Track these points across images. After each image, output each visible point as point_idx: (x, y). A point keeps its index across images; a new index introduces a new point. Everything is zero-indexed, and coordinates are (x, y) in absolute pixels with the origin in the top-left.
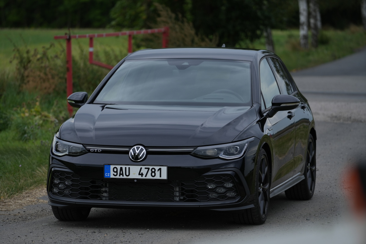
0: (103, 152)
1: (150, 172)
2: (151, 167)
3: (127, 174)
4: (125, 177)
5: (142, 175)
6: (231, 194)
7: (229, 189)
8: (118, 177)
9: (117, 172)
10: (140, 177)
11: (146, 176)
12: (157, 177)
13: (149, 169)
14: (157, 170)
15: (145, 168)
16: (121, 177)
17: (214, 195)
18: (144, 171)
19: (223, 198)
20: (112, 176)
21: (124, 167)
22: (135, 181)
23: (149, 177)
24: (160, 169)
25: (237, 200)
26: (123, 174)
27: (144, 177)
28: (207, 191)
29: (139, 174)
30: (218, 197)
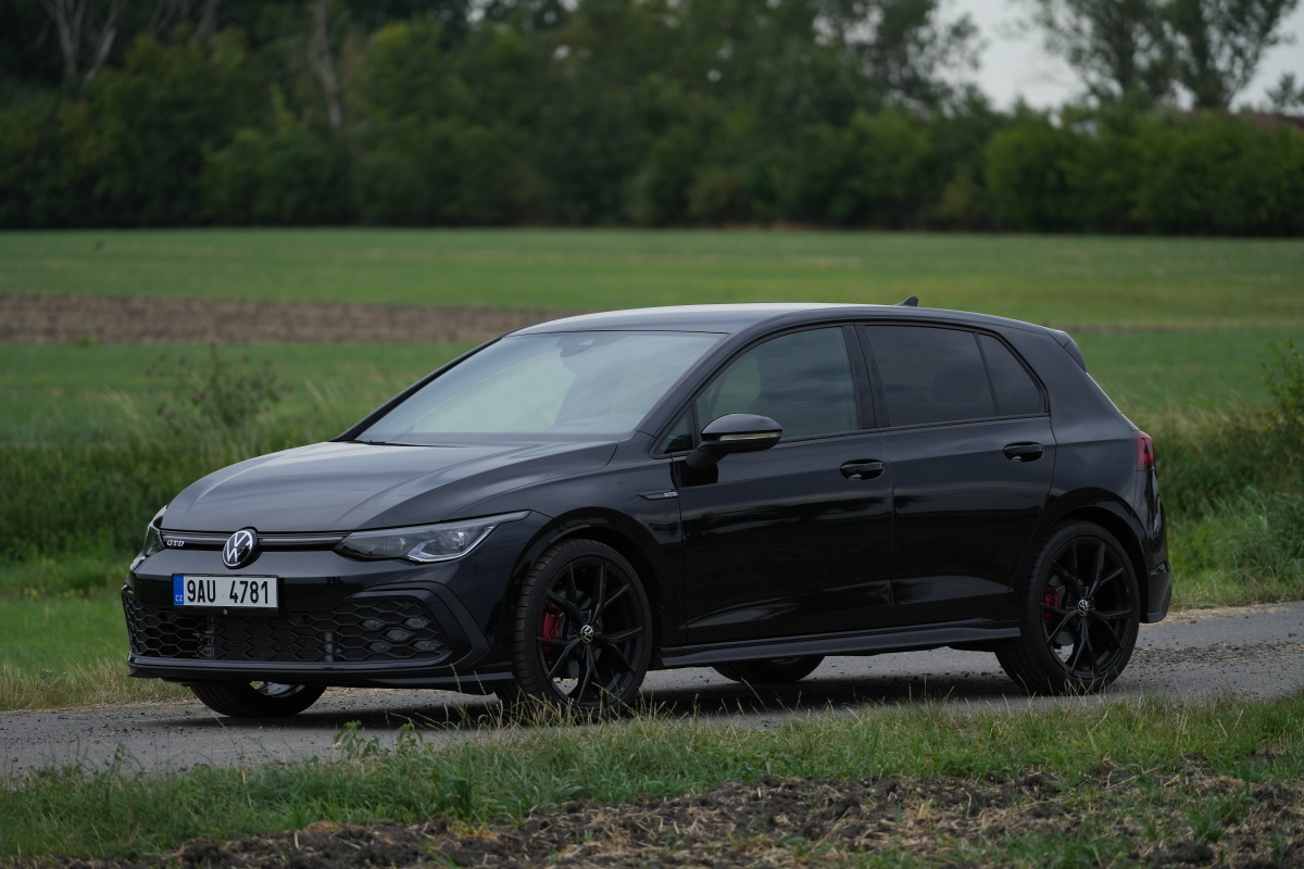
0: (188, 546)
1: (249, 591)
2: (250, 580)
3: (212, 597)
4: (208, 604)
5: (234, 597)
6: (424, 645)
7: (419, 633)
8: (195, 603)
9: (193, 592)
10: (231, 603)
11: (242, 601)
12: (261, 604)
13: (246, 583)
14: (260, 585)
15: (242, 583)
16: (201, 603)
17: (379, 646)
18: (239, 590)
19: (404, 654)
20: (187, 603)
21: (205, 579)
22: (225, 612)
23: (248, 603)
24: (265, 584)
25: (441, 659)
26: (203, 597)
27: (239, 604)
28: (363, 635)
29: (231, 597)
30: (390, 651)
